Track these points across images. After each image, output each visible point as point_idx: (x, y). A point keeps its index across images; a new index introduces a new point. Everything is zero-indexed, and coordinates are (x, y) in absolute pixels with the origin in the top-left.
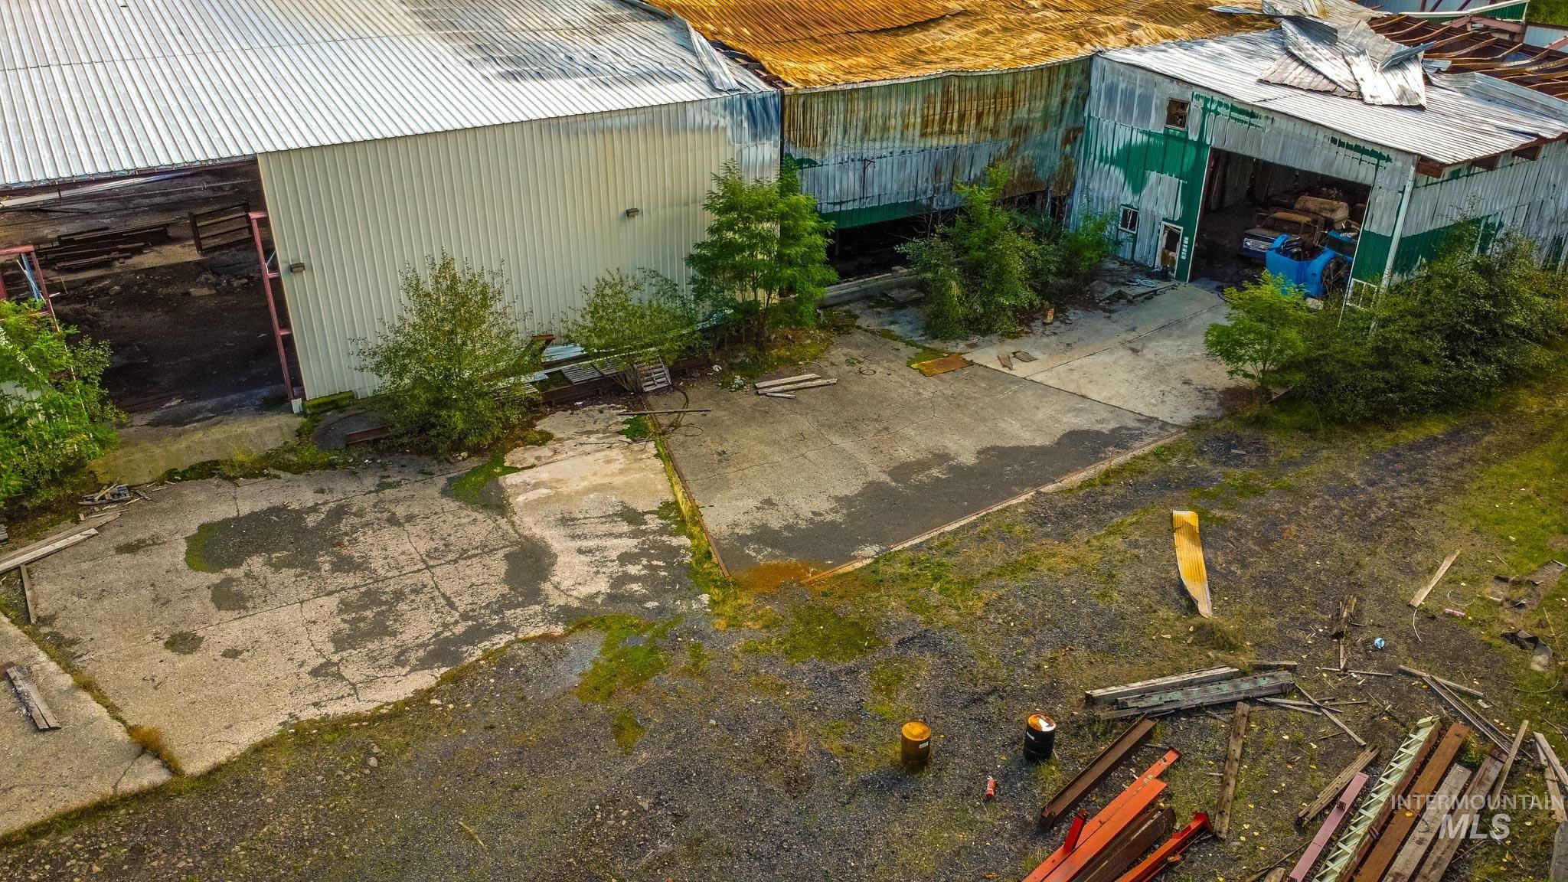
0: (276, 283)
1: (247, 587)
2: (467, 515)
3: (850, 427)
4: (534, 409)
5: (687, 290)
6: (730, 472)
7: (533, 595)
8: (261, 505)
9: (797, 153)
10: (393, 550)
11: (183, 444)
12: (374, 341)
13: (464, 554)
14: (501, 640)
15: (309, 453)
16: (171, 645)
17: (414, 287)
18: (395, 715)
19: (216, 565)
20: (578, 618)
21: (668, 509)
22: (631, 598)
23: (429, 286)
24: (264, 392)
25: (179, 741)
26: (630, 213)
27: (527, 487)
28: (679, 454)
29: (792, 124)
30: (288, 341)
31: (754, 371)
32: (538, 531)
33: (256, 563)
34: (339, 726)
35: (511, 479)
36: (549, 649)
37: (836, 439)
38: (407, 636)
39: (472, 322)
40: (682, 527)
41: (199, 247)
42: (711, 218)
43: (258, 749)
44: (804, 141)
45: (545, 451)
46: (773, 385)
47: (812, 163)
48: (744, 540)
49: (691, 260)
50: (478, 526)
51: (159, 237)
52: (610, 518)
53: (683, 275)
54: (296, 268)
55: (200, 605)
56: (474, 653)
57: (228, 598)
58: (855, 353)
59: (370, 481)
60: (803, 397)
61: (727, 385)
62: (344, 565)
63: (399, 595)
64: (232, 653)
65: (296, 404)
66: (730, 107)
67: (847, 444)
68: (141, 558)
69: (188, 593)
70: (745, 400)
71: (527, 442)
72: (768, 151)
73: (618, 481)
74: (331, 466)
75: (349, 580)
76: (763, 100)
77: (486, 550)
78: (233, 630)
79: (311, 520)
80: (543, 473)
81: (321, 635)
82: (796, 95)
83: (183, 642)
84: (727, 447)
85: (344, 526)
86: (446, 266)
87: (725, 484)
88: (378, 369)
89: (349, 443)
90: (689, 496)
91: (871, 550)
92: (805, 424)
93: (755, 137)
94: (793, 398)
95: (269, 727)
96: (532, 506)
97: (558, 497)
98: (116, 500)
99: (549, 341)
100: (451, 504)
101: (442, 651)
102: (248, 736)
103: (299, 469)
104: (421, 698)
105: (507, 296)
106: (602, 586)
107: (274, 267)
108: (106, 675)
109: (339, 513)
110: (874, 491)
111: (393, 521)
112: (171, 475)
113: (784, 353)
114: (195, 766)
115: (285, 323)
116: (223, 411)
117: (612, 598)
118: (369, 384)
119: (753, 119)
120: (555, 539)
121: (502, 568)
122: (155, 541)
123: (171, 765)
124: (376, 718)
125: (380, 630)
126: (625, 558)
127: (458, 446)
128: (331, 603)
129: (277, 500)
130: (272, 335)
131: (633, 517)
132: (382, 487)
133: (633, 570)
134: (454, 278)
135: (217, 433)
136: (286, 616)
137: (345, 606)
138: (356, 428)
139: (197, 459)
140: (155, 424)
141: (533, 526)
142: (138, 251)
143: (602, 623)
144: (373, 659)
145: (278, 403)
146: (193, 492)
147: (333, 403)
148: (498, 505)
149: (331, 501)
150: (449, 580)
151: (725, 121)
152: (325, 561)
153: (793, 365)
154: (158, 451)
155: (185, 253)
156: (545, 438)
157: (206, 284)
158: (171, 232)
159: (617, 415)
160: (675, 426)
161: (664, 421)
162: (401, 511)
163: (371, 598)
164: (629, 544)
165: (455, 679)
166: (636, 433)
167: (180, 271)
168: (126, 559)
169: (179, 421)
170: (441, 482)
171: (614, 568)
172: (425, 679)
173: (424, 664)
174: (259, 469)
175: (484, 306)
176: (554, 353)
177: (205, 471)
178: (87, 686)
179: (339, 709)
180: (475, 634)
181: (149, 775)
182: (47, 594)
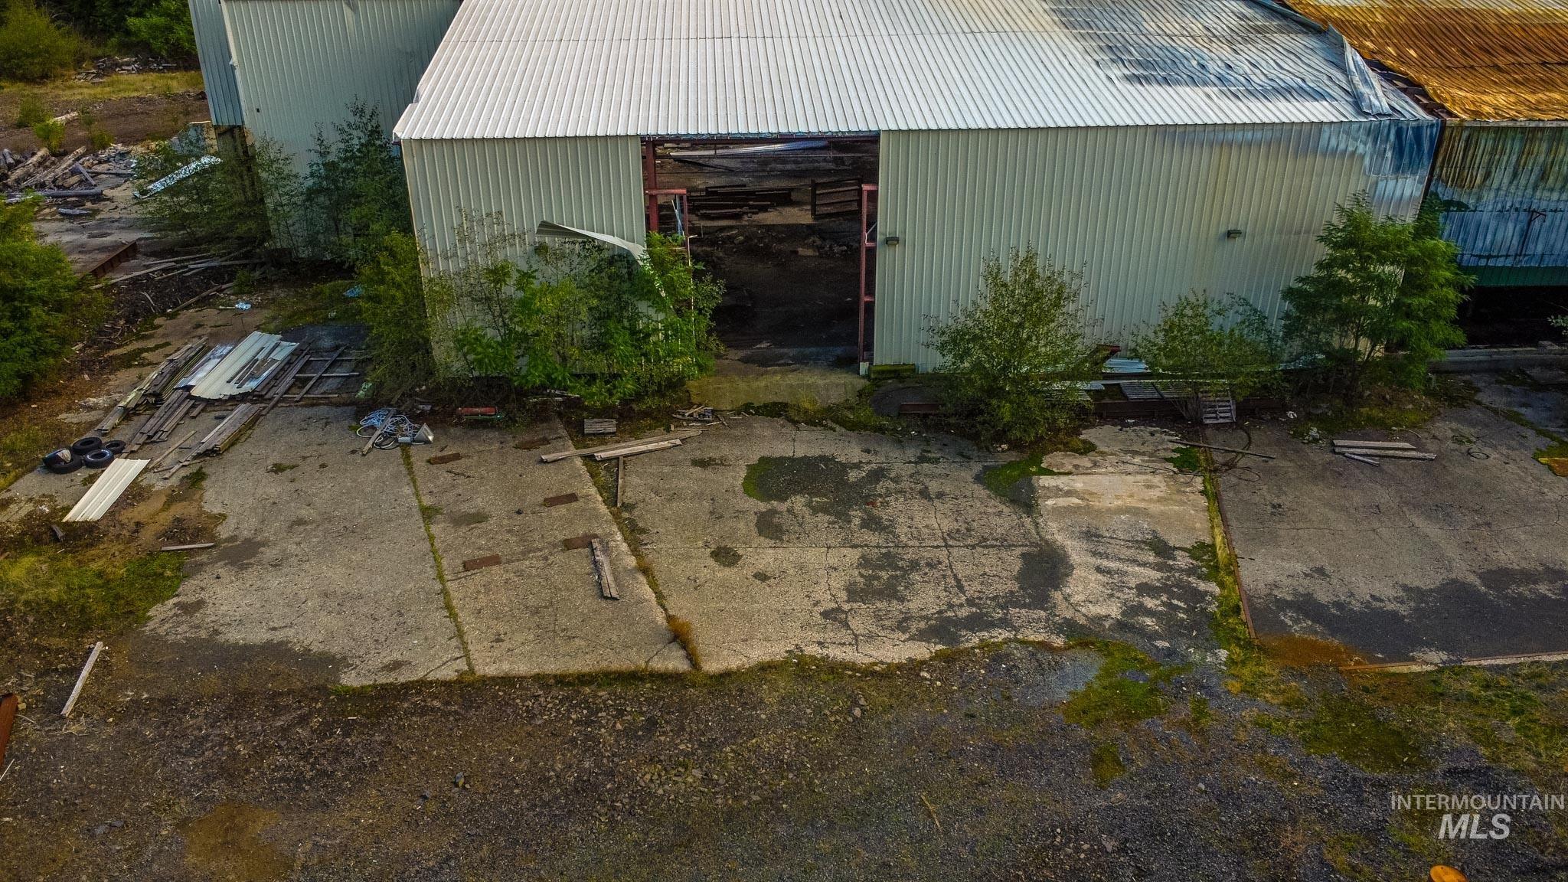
0: (871, 253)
1: (786, 521)
2: (995, 505)
3: (1441, 512)
4: (1084, 416)
5: (1276, 325)
6: (1283, 529)
7: (1041, 601)
8: (814, 452)
9: (1445, 193)
10: (919, 521)
11: (762, 383)
12: (945, 321)
13: (983, 542)
14: (1000, 635)
15: (865, 413)
16: (716, 555)
17: (994, 276)
18: (885, 675)
19: (766, 495)
21: (1202, 550)
22: (1141, 631)
23: (1008, 278)
24: (839, 351)
25: (704, 638)
26: (1231, 234)
27: (1058, 492)
28: (1228, 496)
29: (1448, 159)
30: (870, 308)
31: (1336, 426)
32: (1059, 538)
33: (798, 502)
34: (835, 669)
35: (1046, 481)
36: (1045, 657)
37: (1420, 522)
38: (914, 605)
39: (1041, 319)
40: (1214, 572)
41: (814, 212)
42: (1324, 252)
43: (765, 668)
44: (1459, 182)
45: (1085, 462)
46: (1356, 447)
47: (1462, 206)
48: (1282, 605)
49: (1289, 294)
50: (1001, 518)
51: (783, 199)
52: (1138, 544)
53: (1275, 308)
54: (892, 241)
55: (745, 527)
56: (972, 640)
57: (769, 528)
58: (1467, 430)
59: (912, 453)
60: (1389, 467)
61: (1299, 435)
62: (872, 523)
63: (914, 565)
64: (762, 577)
65: (863, 367)
66: (1375, 133)
67: (1433, 530)
68: (709, 474)
69: (740, 513)
70: (1319, 456)
71: (1068, 448)
72: (1411, 186)
73: (1155, 508)
74: (881, 429)
75: (873, 538)
76: (1418, 130)
77: (1004, 544)
78: (766, 556)
79: (853, 476)
80: (1078, 483)
81: (838, 582)
82: (1461, 127)
83: (725, 556)
84: (1286, 501)
85: (880, 487)
86: (1029, 259)
87: (1274, 540)
88: (942, 347)
89: (902, 413)
90: (1229, 543)
91: (1434, 658)
92: (1384, 496)
93: (1397, 169)
94: (1376, 465)
95: (775, 651)
96: (1060, 512)
97: (1088, 510)
98: (701, 419)
99: (1114, 351)
100: (980, 491)
101: (941, 629)
102: (758, 654)
103: (853, 426)
104: (913, 667)
105: (1082, 299)
106: (1114, 610)
107: (872, 238)
108: (662, 566)
109: (877, 475)
110: (1455, 593)
111: (924, 494)
112: (747, 408)
113: (1376, 413)
114: (713, 667)
115: (871, 291)
116: (802, 361)
117: (1121, 626)
118: (932, 361)
119: (1399, 151)
120: (1076, 551)
121: (1017, 566)
122: (723, 462)
123: (692, 658)
124: (868, 672)
125: (890, 593)
126: (1144, 589)
127: (1000, 436)
128: (854, 555)
129: (828, 450)
130: (857, 298)
131: (1162, 549)
132: (922, 459)
133: (1150, 603)
134: (1034, 274)
135: (792, 379)
136: (813, 556)
137: (865, 562)
138: (911, 400)
139: (771, 398)
140: (746, 360)
141: (1056, 533)
142: (764, 209)
143: (1105, 649)
144: (878, 617)
145: (848, 363)
146: (763, 428)
147: (898, 373)
148: (1025, 502)
149: (875, 461)
150: (963, 563)
151: (1364, 148)
152: (857, 515)
153: (1384, 430)
154: (742, 385)
155: (801, 216)
156: (1088, 448)
157: (812, 246)
158: (794, 196)
159: (1168, 442)
160: (1230, 466)
161: (1219, 458)
162: (934, 486)
163: (889, 560)
164: (1152, 576)
165: (948, 658)
166: (1185, 463)
167: (794, 232)
168: (697, 471)
169: (765, 362)
170: (977, 468)
171: (1131, 595)
172: (921, 651)
173: (923, 636)
174: (822, 418)
175: (1057, 305)
176: (1115, 365)
177: (775, 411)
178: (645, 570)
179: (837, 653)
180: (977, 622)
181: (674, 662)
182: (633, 486)
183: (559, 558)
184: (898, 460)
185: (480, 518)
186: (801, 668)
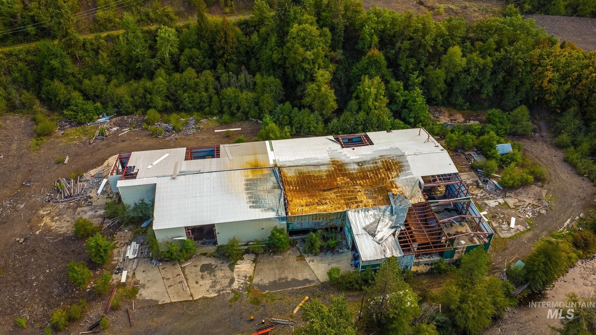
1: (204, 276)
2: (229, 271)
3: (280, 269)
4: (244, 253)
6: (261, 272)
7: (230, 286)
8: (209, 262)
9: (289, 223)
10: (219, 274)
11: (203, 248)
13: (226, 277)
14: (225, 292)
15: (216, 254)
19: (202, 271)
20: (233, 291)
21: (250, 277)
25: (194, 295)
26: (262, 229)
27: (237, 268)
28: (257, 267)
30: (217, 240)
31: (275, 253)
33: (206, 272)
34: (207, 298)
35: (236, 266)
36: (229, 294)
37: (276, 270)
38: (216, 288)
40: (250, 280)
43: (200, 298)
44: (291, 221)
45: (242, 262)
46: (275, 257)
47: (292, 224)
48: (256, 285)
50: (229, 273)
52: (243, 276)
55: (199, 277)
56: (221, 293)
57: (202, 277)
58: (291, 252)
60: (278, 260)
61: (270, 255)
62: (214, 276)
63: (218, 282)
64: (201, 286)
65: (216, 246)
67: (277, 272)
68: (196, 268)
70: (270, 259)
71: (241, 259)
72: (285, 222)
73: (247, 270)
74: (218, 257)
75: (214, 278)
77: (229, 277)
78: (201, 282)
79: (213, 267)
80: (240, 266)
81: (209, 286)
82: (289, 216)
83: (197, 283)
84: (263, 268)
85: (216, 269)
87: (259, 274)
89: (221, 254)
90: (254, 275)
91: (267, 291)
92: (275, 266)
93: (282, 221)
94: (276, 260)
95: (202, 296)
96: (236, 272)
97: (240, 271)
98: (195, 257)
100: (228, 268)
101: (219, 292)
103: (214, 257)
104: (215, 297)
106: (238, 287)
108: (190, 285)
109: (216, 266)
110: (275, 282)
111: (221, 270)
112: (201, 254)
113: (281, 250)
114: (195, 299)
117: (238, 289)
120: (236, 278)
121: (229, 281)
122: (198, 266)
123: (193, 298)
124: (210, 298)
125: (214, 287)
126: (242, 284)
127: (233, 258)
128: (211, 281)
129: (211, 262)
131: (246, 277)
132: (222, 263)
133: (242, 286)
136: (207, 281)
137: (212, 282)
138: (222, 251)
139: (204, 252)
140: (202, 243)
141: (235, 275)
143: (235, 293)
144: (212, 290)
145: (214, 244)
146: (203, 258)
148: (233, 270)
149: (216, 264)
150: (223, 281)
152: (212, 274)
153: (281, 253)
154: (201, 249)
156: (243, 259)
159: (253, 257)
160: (259, 261)
162: (222, 268)
163: (215, 281)
164: (243, 281)
165: (219, 295)
166: (254, 261)
168: (194, 268)
169: (204, 243)
170: (228, 264)
171: (240, 285)
172: (216, 295)
173: (216, 293)
174: (211, 256)
177: (205, 254)
178: (188, 286)
179: (208, 296)
180: (223, 290)
181: (191, 299)
182: (187, 271)
183: (179, 285)
184: (219, 263)
185: (169, 279)
186: (204, 298)
